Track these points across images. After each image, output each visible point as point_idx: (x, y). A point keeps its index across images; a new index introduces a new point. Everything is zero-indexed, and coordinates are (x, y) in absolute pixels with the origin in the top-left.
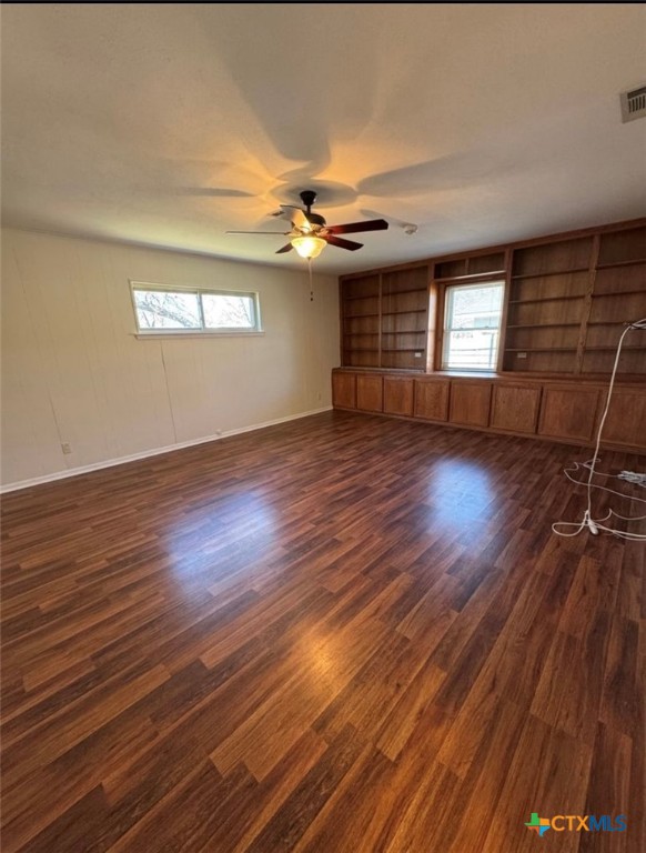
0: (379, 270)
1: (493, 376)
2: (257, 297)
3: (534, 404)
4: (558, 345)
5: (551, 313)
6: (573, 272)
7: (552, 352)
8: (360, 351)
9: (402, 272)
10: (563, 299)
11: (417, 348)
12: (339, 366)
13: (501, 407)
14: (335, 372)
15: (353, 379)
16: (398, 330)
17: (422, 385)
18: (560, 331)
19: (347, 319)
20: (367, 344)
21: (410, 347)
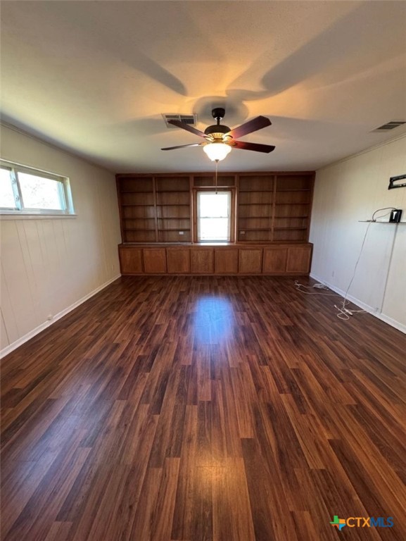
0: (153, 174)
1: (226, 244)
2: (68, 181)
3: (259, 258)
4: (258, 227)
5: (254, 211)
6: (263, 191)
7: (255, 231)
8: (134, 231)
9: (165, 178)
10: (259, 204)
11: (180, 228)
12: (121, 243)
13: (244, 261)
14: (120, 247)
15: (139, 252)
16: (165, 216)
17: (195, 253)
18: (259, 220)
19: (123, 207)
20: (140, 225)
21: (175, 227)
